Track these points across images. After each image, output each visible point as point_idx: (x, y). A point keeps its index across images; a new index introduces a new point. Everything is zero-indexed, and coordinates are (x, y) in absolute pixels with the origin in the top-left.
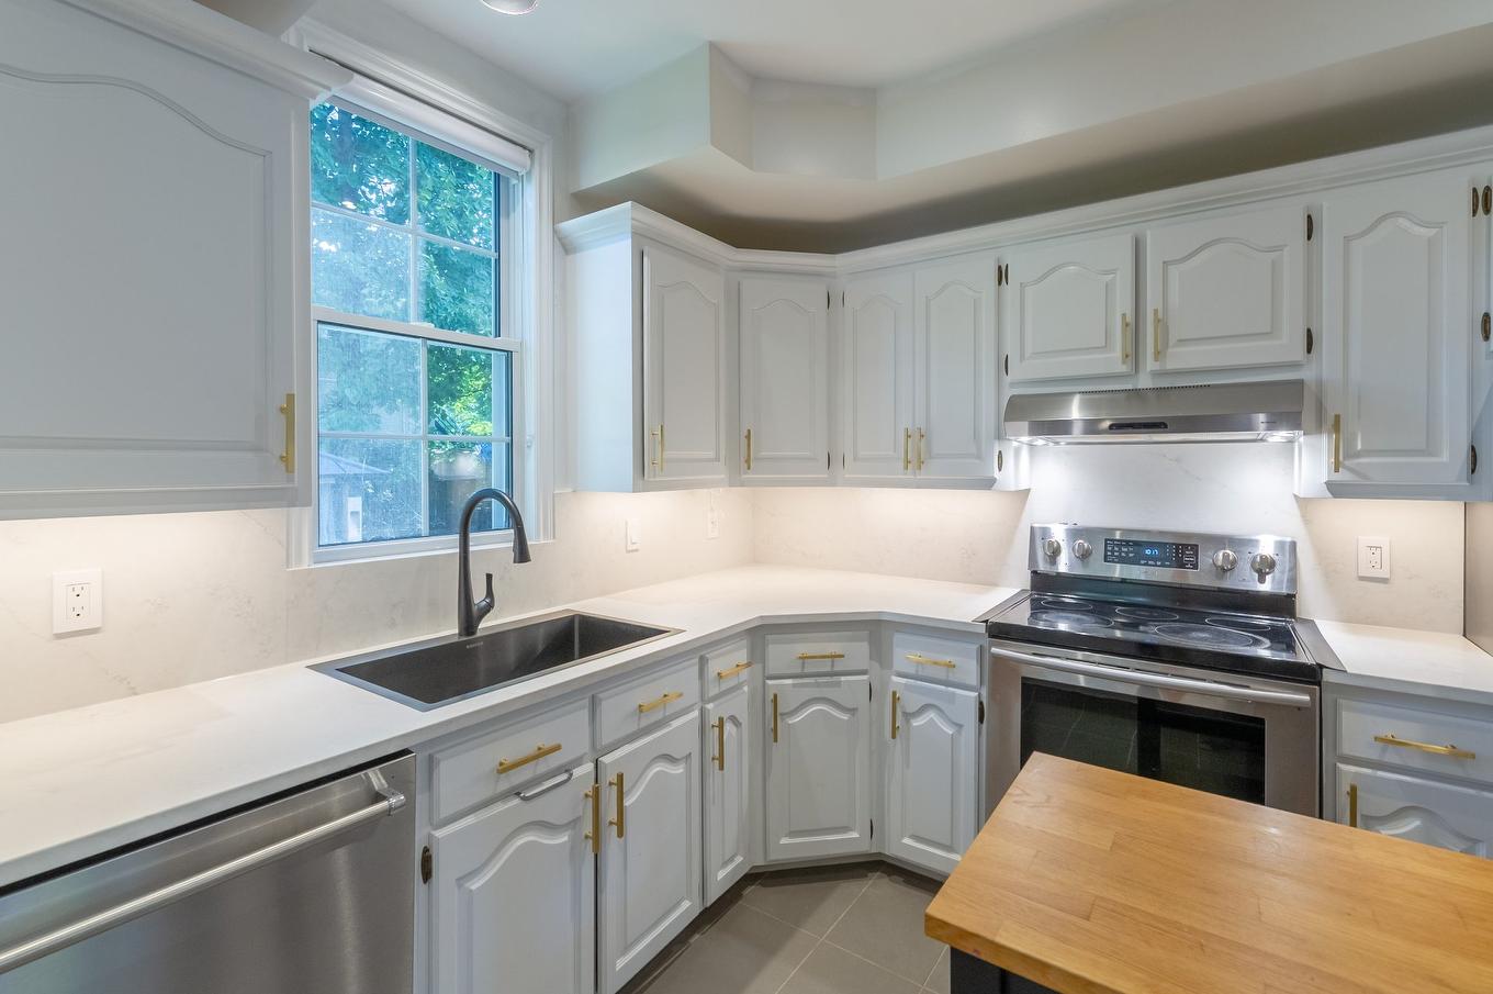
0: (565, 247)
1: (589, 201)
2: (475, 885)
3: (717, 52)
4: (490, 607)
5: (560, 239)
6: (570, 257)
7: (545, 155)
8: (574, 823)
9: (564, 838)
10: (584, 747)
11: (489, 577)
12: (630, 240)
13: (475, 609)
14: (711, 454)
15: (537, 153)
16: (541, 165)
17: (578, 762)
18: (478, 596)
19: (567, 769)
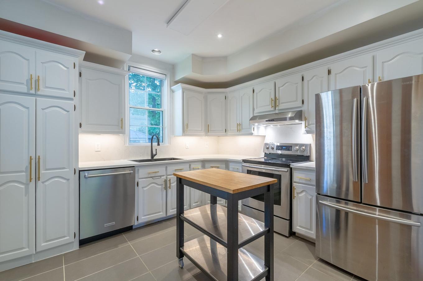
0: (173, 91)
1: (177, 82)
2: (145, 189)
3: (194, 55)
4: (156, 155)
5: (172, 90)
6: (173, 93)
7: (168, 76)
8: (162, 185)
9: (160, 187)
10: (165, 174)
11: (156, 149)
12: (181, 90)
13: (153, 155)
14: (200, 129)
15: (167, 76)
16: (168, 77)
17: (163, 176)
18: (154, 153)
19: (161, 176)
